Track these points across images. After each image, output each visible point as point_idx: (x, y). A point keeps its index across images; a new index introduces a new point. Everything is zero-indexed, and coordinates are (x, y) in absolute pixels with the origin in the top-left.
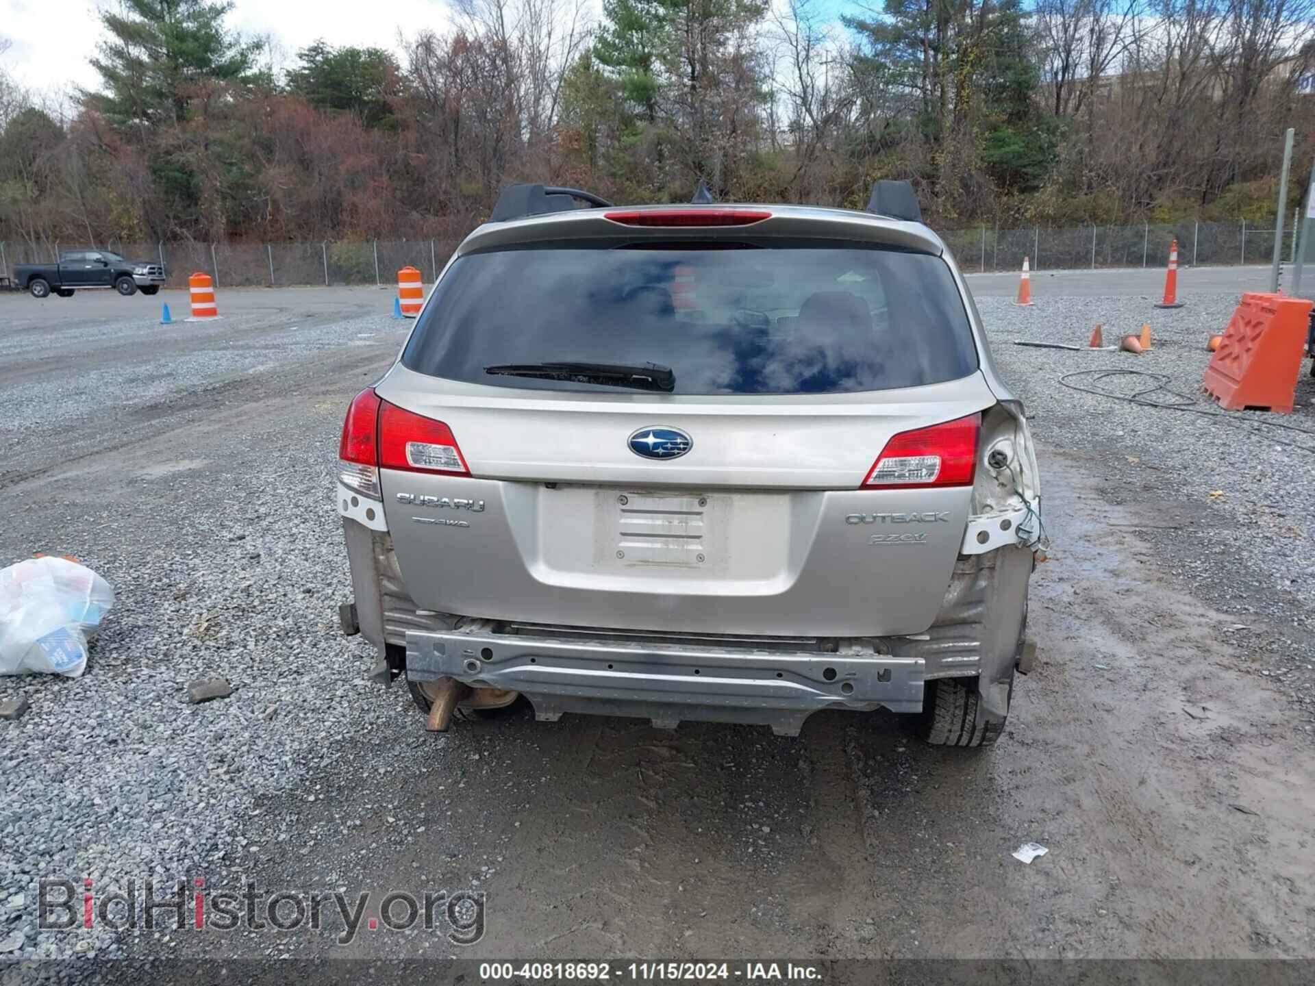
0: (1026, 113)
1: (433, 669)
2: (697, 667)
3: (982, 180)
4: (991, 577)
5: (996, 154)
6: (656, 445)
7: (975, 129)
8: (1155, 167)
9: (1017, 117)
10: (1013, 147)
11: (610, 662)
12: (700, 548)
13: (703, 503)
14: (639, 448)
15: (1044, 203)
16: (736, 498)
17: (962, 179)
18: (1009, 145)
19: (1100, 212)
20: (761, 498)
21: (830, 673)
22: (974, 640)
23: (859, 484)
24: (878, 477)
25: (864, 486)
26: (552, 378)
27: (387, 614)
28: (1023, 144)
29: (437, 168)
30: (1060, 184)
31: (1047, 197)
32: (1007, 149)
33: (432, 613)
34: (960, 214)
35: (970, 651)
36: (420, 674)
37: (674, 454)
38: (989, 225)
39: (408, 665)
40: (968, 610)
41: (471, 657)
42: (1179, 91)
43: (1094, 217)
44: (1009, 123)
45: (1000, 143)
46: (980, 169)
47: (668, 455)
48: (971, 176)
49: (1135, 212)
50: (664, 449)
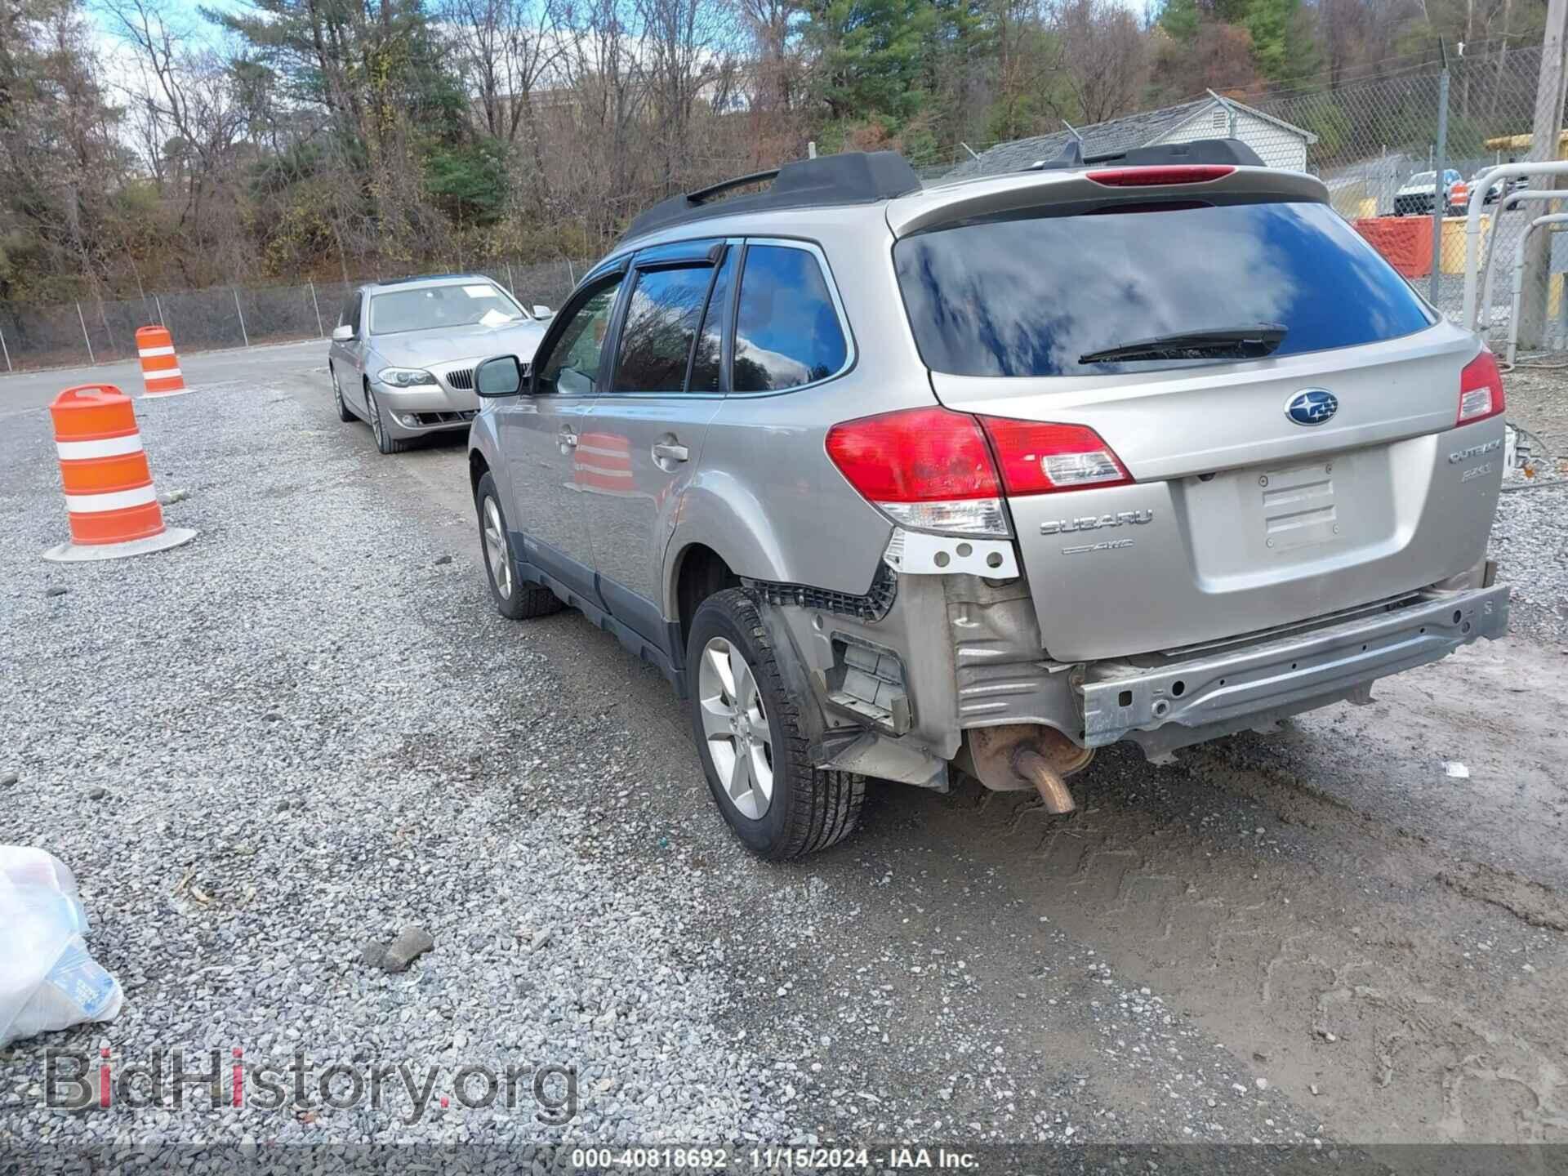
0: (459, 135)
1: (1117, 726)
2: (1364, 643)
3: (431, 214)
5: (439, 182)
6: (1312, 410)
7: (410, 154)
8: (612, 193)
9: (452, 139)
10: (457, 174)
11: (1293, 661)
12: (1333, 519)
13: (1329, 470)
14: (1295, 415)
15: (510, 237)
16: (1353, 459)
17: (407, 214)
18: (451, 172)
19: (569, 245)
21: (1458, 616)
23: (1455, 421)
25: (1460, 424)
26: (1163, 357)
27: (962, 692)
28: (467, 171)
30: (522, 214)
31: (509, 230)
32: (450, 177)
33: (1067, 666)
34: (414, 255)
36: (1100, 737)
37: (1326, 417)
38: (452, 266)
39: (1088, 730)
41: (1160, 697)
42: (621, 109)
43: (564, 250)
44: (443, 146)
45: (439, 169)
46: (426, 200)
47: (1319, 420)
48: (418, 209)
49: (605, 243)
50: (1320, 412)
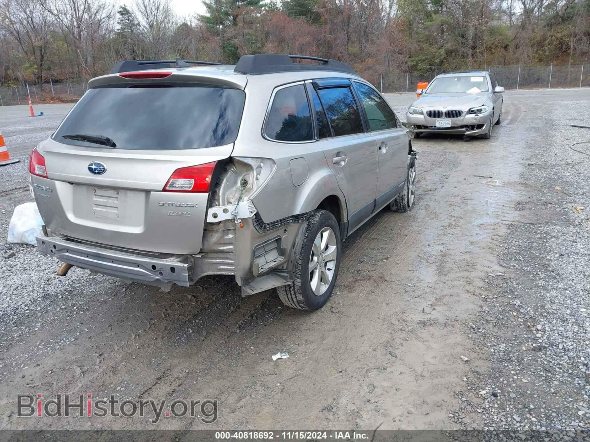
1: (43, 251)
2: (113, 260)
4: (235, 234)
6: (95, 169)
11: (88, 255)
12: (117, 212)
13: (118, 193)
14: (91, 170)
16: (128, 192)
20: (136, 192)
21: (154, 267)
22: (231, 259)
23: (162, 189)
24: (170, 187)
25: (164, 190)
29: (338, 41)
35: (231, 264)
37: (100, 173)
40: (224, 246)
41: (51, 248)
47: (99, 173)
50: (97, 170)
